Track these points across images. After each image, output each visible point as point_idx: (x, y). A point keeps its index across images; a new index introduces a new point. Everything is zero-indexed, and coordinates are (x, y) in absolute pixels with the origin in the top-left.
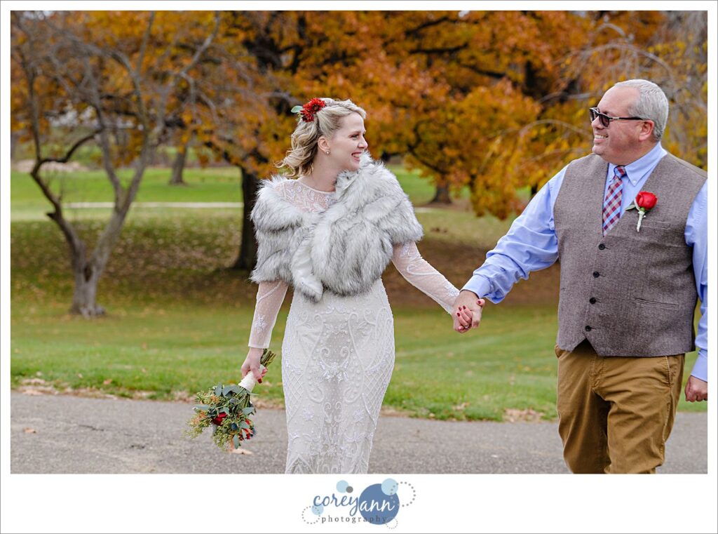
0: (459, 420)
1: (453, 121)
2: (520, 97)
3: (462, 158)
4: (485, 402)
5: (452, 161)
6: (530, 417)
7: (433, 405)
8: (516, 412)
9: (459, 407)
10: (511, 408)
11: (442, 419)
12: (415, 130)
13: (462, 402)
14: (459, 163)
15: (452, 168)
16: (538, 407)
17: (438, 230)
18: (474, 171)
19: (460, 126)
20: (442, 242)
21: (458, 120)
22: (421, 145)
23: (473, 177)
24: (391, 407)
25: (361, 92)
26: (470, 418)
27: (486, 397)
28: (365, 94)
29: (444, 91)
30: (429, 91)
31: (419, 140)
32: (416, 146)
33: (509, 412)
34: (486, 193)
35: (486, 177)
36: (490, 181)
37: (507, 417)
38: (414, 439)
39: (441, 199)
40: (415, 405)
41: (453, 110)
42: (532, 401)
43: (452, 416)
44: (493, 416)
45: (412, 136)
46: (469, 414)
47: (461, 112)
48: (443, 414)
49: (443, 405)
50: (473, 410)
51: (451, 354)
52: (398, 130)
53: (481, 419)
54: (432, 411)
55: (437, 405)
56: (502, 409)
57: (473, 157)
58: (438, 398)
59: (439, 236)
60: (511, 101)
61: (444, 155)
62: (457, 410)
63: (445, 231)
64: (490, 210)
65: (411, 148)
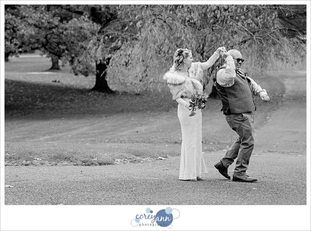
0: (96, 165)
1: (62, 33)
2: (91, 22)
3: (67, 49)
4: (106, 157)
5: (64, 51)
6: (125, 162)
7: (84, 159)
8: (119, 160)
9: (95, 160)
10: (117, 158)
11: (88, 165)
12: (46, 38)
13: (96, 157)
14: (66, 52)
15: (63, 54)
16: (128, 157)
17: (55, 81)
18: (73, 55)
19: (65, 36)
20: (58, 87)
21: (65, 33)
22: (49, 44)
23: (73, 58)
24: (65, 161)
25: (20, 21)
26: (100, 164)
27: (106, 154)
28: (22, 22)
29: (57, 20)
30: (51, 20)
31: (48, 42)
32: (46, 45)
33: (116, 160)
34: (79, 64)
35: (78, 58)
36: (80, 60)
37: (116, 162)
38: (81, 175)
39: (55, 67)
40: (76, 159)
41: (62, 28)
42: (125, 154)
43: (93, 164)
44: (110, 162)
45: (44, 40)
46: (100, 162)
47: (66, 29)
48: (88, 163)
49: (88, 159)
50: (101, 160)
51: (70, 136)
52: (37, 38)
53: (105, 164)
54: (83, 162)
55: (86, 159)
56: (113, 159)
57: (72, 49)
58: (85, 156)
59: (56, 84)
60: (88, 24)
61: (59, 48)
62: (95, 161)
63: (59, 82)
64: (81, 72)
65: (44, 46)
